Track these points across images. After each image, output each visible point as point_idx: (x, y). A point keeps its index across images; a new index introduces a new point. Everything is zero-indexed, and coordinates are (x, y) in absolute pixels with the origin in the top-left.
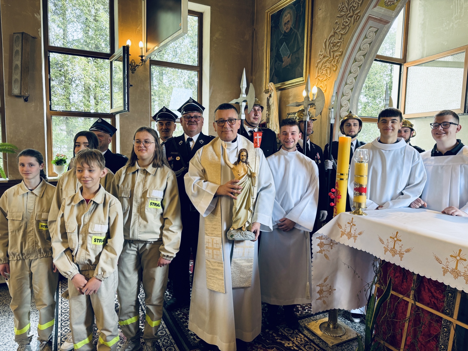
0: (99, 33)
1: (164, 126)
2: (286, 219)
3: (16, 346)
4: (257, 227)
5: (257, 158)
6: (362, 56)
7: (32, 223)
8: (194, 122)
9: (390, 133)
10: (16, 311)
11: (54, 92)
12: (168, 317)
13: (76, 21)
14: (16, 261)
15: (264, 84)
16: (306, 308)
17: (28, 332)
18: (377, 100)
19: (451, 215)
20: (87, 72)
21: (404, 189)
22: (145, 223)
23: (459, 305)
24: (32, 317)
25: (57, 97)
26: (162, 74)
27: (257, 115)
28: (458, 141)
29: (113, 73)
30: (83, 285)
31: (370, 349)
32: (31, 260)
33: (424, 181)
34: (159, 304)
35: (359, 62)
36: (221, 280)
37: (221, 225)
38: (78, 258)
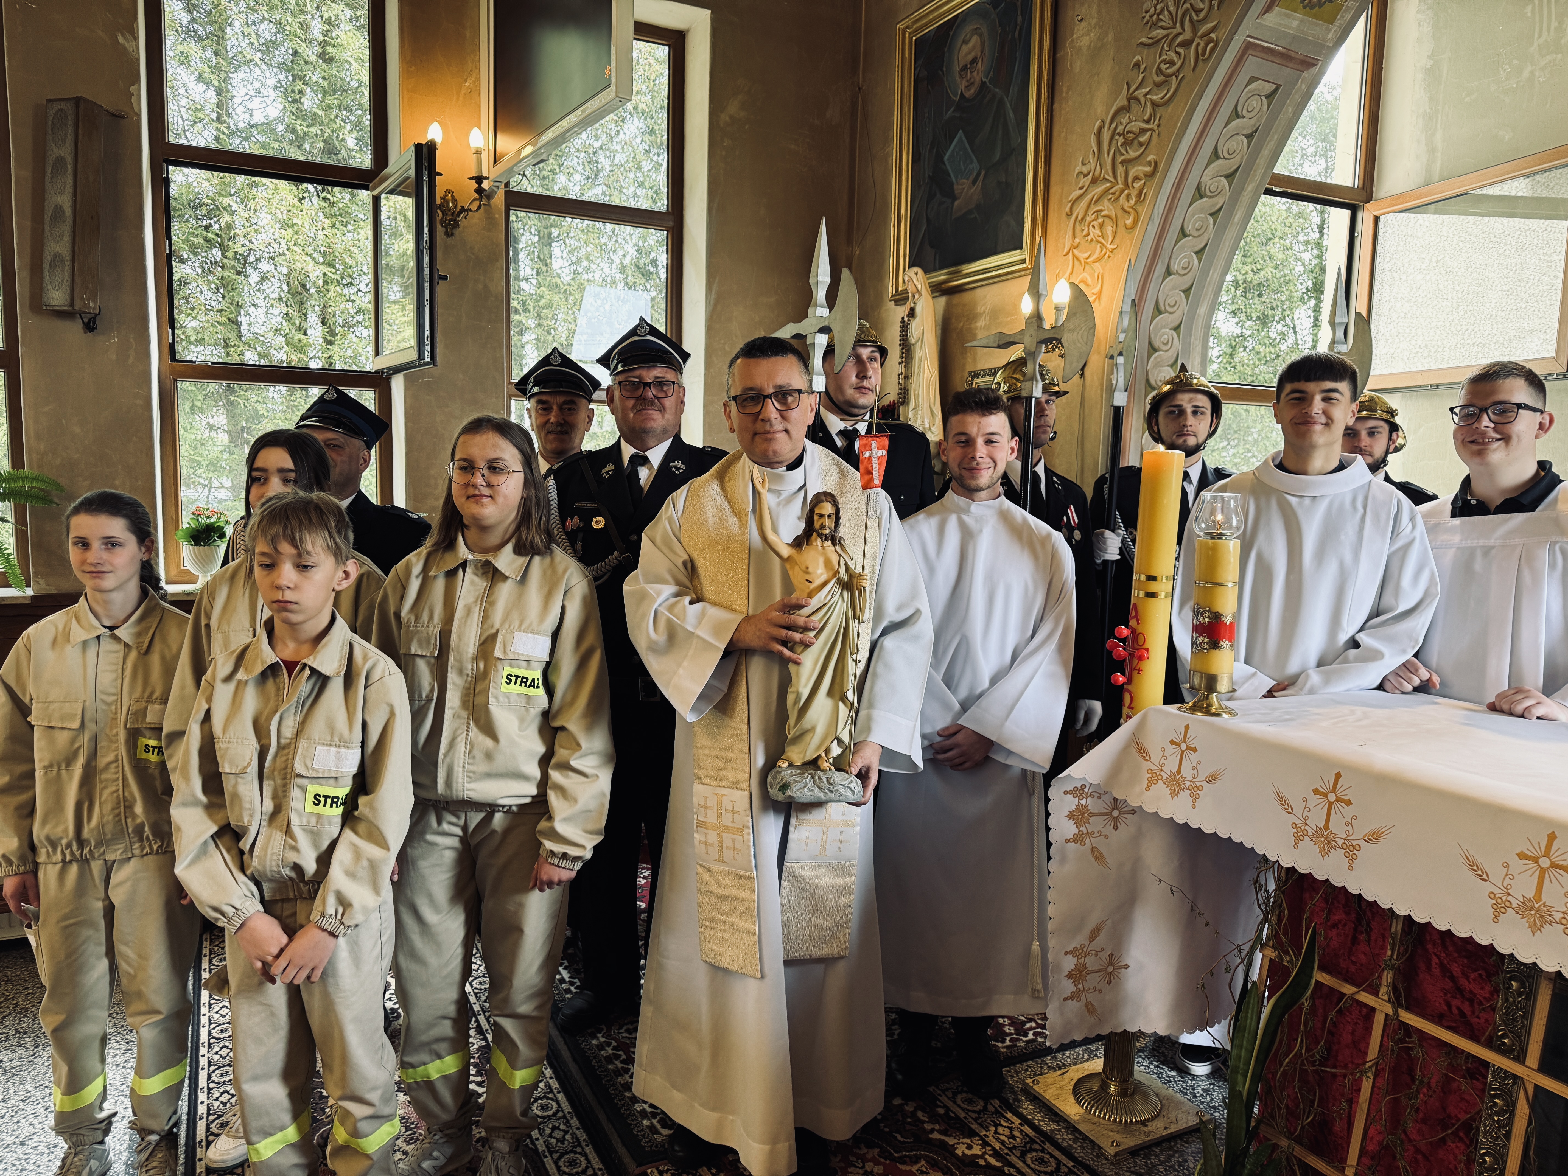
0: (336, 102)
1: (553, 413)
2: (963, 728)
3: (58, 1149)
4: (870, 758)
5: (873, 524)
6: (1223, 178)
7: (113, 740)
8: (652, 403)
9: (1319, 434)
10: (59, 1032)
11: (186, 298)
12: (565, 1054)
13: (259, 62)
14: (60, 865)
15: (892, 274)
16: (1028, 1026)
17: (98, 1103)
18: (1272, 329)
19: (1522, 716)
20: (297, 233)
21: (1361, 630)
22: (489, 742)
25: (195, 318)
26: (547, 240)
27: (865, 377)
28: (1543, 465)
29: (385, 237)
30: (275, 951)
31: (1244, 1166)
32: (109, 864)
33: (1431, 601)
34: (534, 1014)
35: (1211, 197)
36: (748, 932)
37: (747, 750)
38: (259, 857)
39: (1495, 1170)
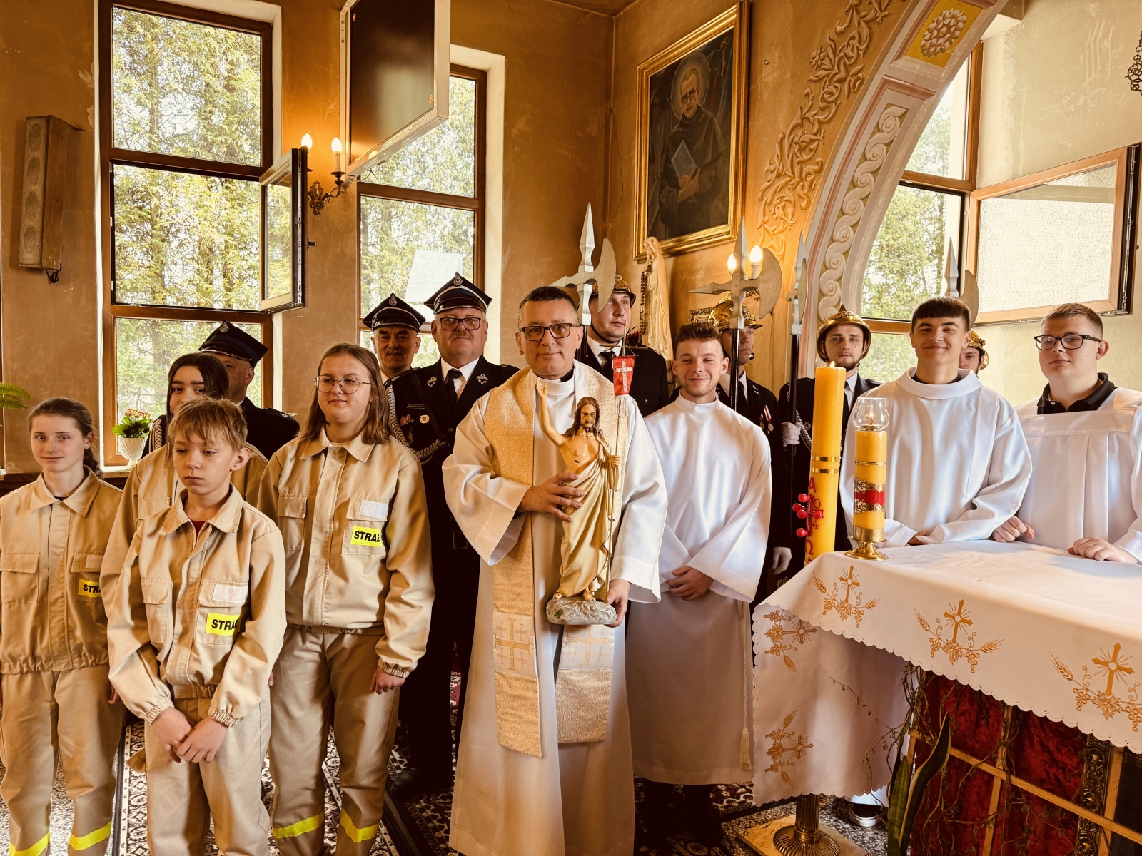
0: (236, 119)
1: (391, 340)
2: (690, 569)
4: (621, 592)
5: (623, 420)
6: (869, 174)
7: (61, 581)
8: (464, 333)
9: (941, 357)
10: (14, 802)
11: (125, 258)
12: (396, 815)
13: (181, 91)
14: (18, 676)
15: (635, 242)
16: (740, 791)
18: (908, 280)
19: (1094, 559)
20: (206, 212)
21: (977, 495)
22: (341, 582)
23: (1117, 785)
24: (55, 816)
25: (131, 272)
26: (388, 217)
27: (619, 315)
28: (1102, 376)
29: (271, 214)
30: (181, 736)
32: (55, 674)
33: (1026, 475)
34: (374, 786)
35: (861, 187)
36: (533, 723)
37: (532, 585)
38: (171, 666)
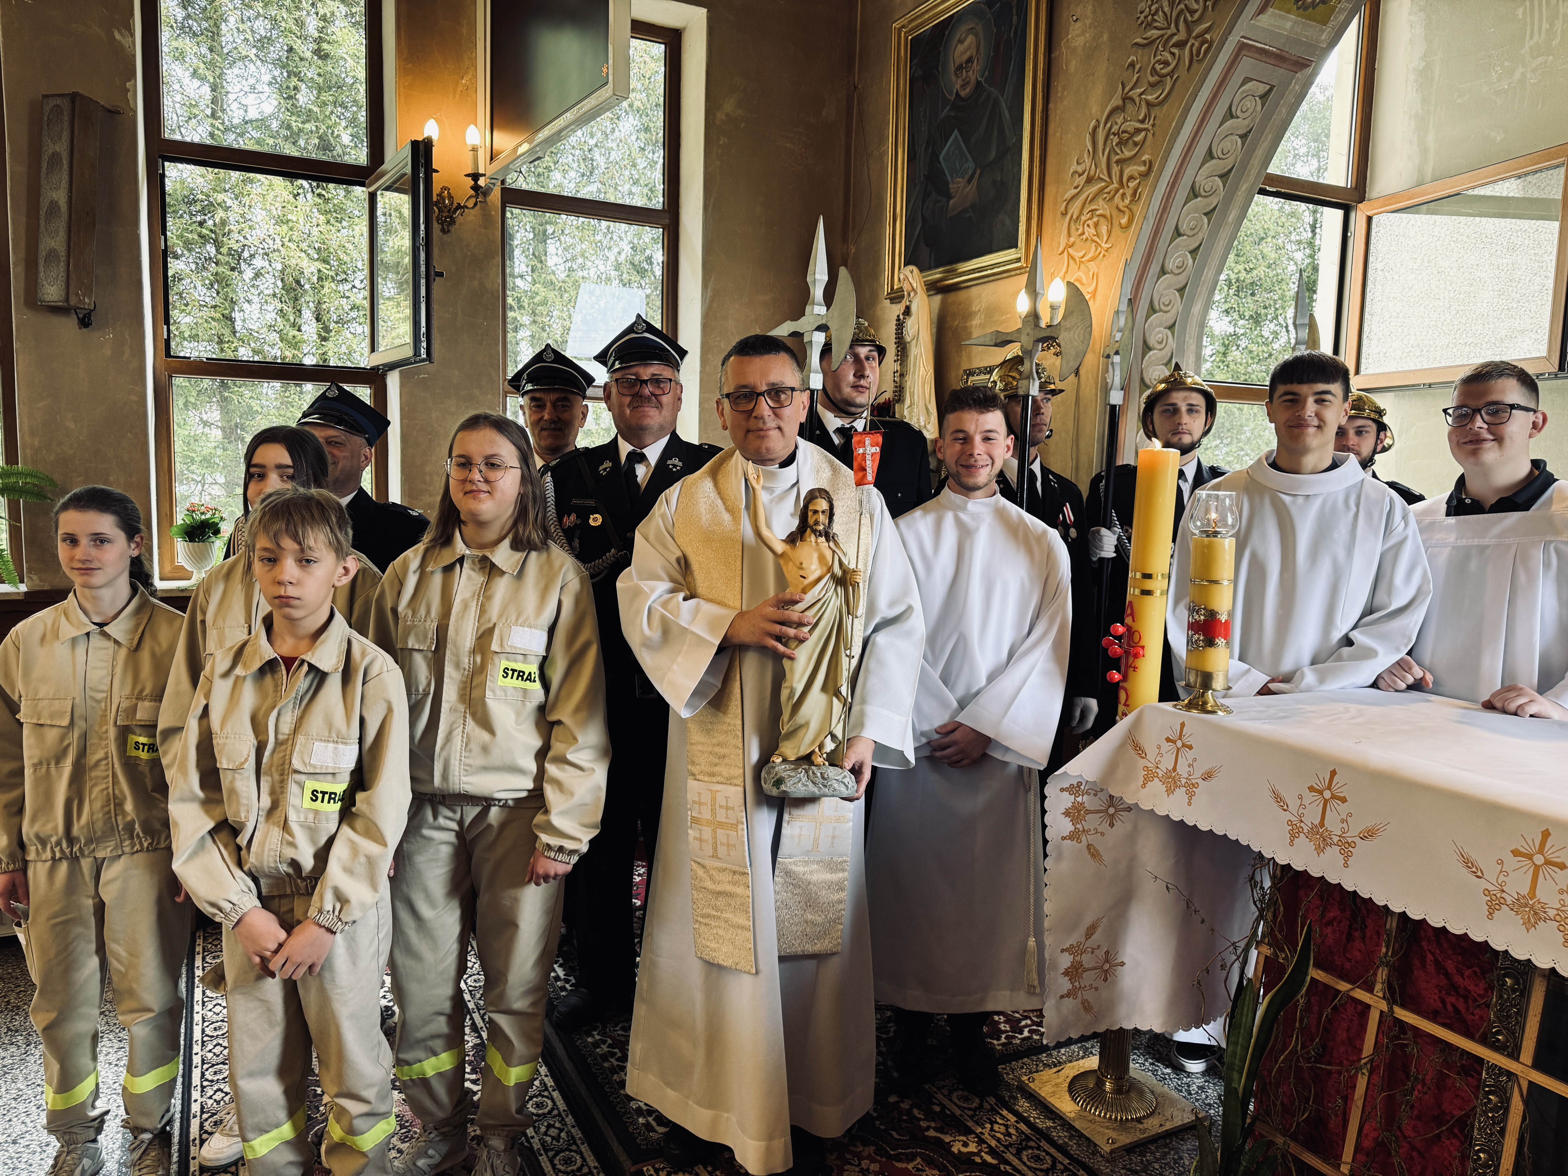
0: (331, 98)
1: (547, 411)
2: (961, 725)
3: (50, 1148)
4: (862, 753)
5: (866, 521)
6: (1217, 178)
7: (103, 737)
8: (649, 399)
9: (1312, 437)
10: (49, 1030)
11: (180, 294)
12: (561, 1052)
13: (254, 58)
14: (49, 863)
15: (887, 273)
16: (1023, 1023)
17: (91, 1100)
18: (1265, 328)
19: (1515, 714)
20: (291, 229)
21: (1355, 627)
22: (485, 736)
23: (1538, 1018)
24: (104, 1049)
25: (189, 314)
26: (542, 237)
27: (862, 376)
28: (1537, 464)
29: (380, 233)
30: (273, 946)
31: (1240, 1163)
32: (99, 861)
33: (1424, 600)
34: (530, 1010)
35: (1205, 197)
36: (743, 928)
37: (741, 745)
38: (257, 854)
39: (1489, 1167)
